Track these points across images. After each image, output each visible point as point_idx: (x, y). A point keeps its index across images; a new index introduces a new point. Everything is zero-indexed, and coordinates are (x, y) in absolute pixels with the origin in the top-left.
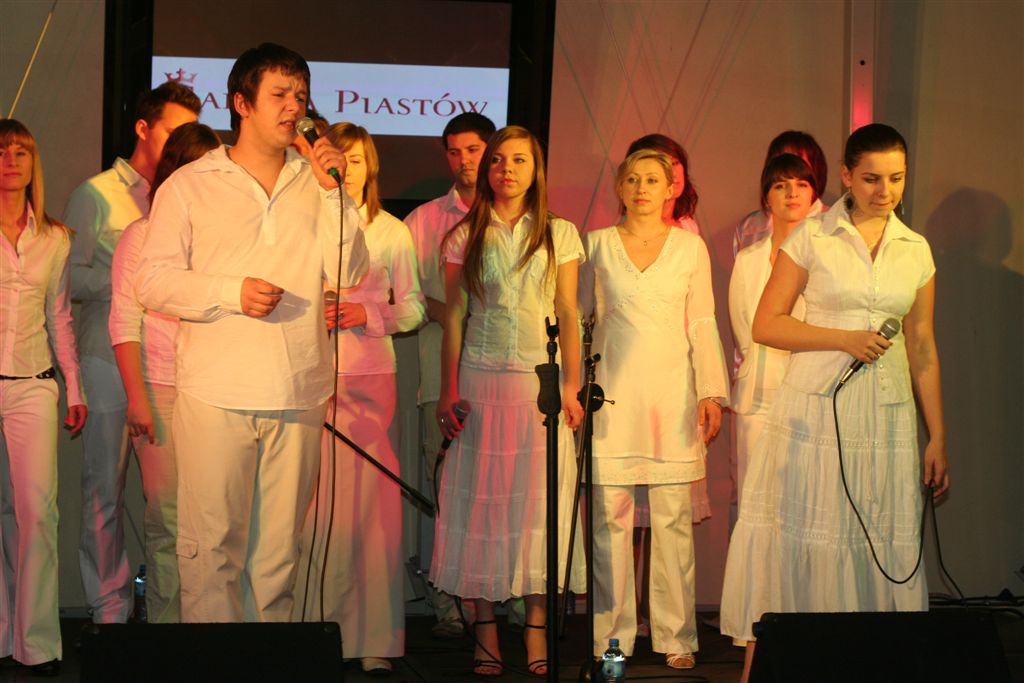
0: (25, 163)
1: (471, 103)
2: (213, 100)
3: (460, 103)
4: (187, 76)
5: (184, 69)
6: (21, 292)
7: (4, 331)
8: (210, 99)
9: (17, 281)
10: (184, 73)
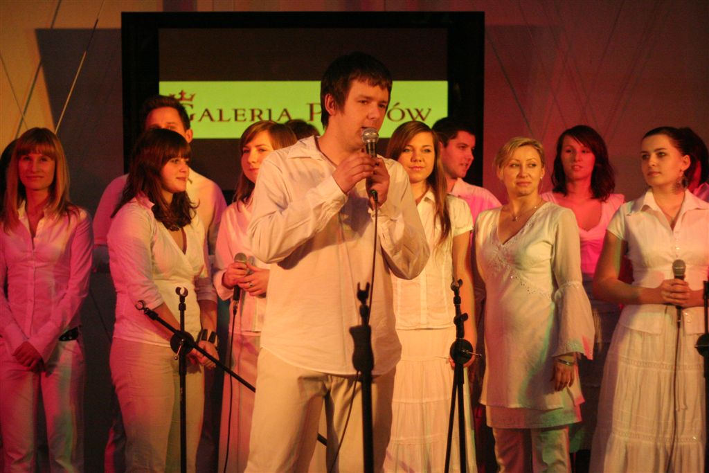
0: (48, 166)
1: (417, 110)
2: (209, 115)
3: (409, 111)
4: (187, 96)
5: (185, 91)
6: (36, 268)
7: (25, 301)
8: (206, 113)
9: (32, 259)
10: (185, 94)
